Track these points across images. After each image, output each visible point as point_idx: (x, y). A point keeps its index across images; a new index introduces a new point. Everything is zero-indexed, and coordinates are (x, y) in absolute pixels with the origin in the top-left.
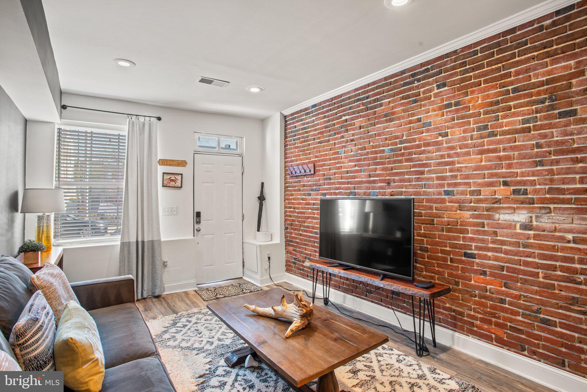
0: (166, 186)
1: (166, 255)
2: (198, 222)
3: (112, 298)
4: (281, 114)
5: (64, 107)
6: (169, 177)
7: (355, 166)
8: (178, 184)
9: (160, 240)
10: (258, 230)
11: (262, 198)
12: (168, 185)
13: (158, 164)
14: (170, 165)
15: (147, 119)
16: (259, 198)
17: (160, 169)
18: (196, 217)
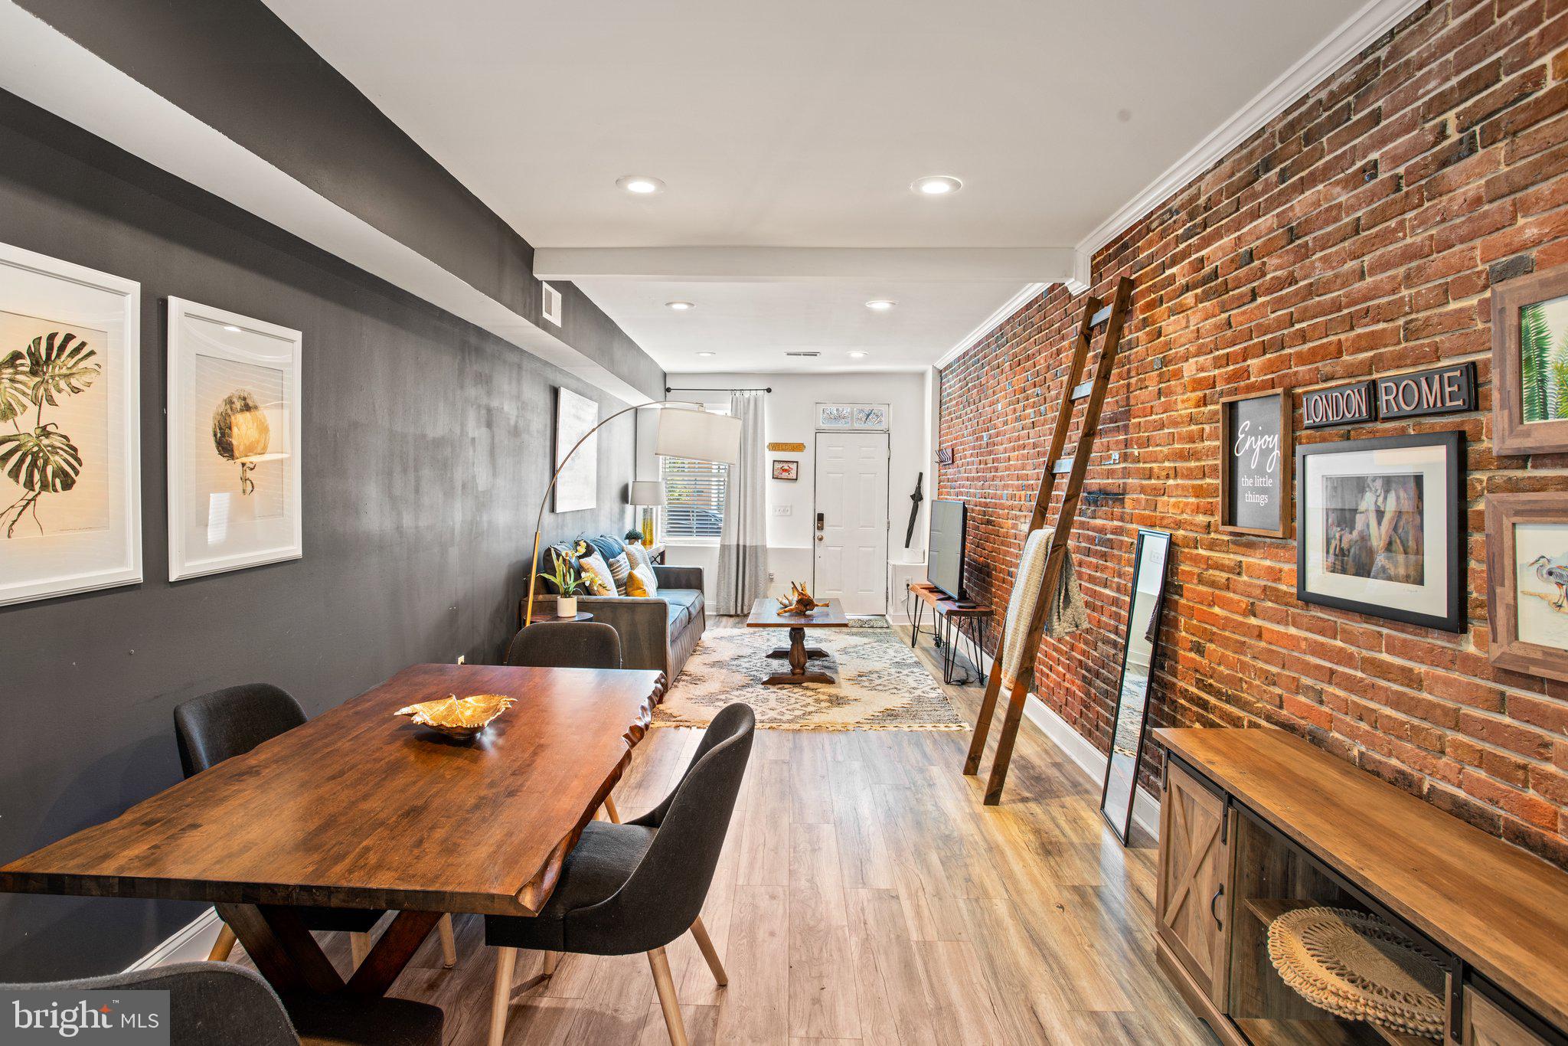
0: (777, 478)
1: (773, 567)
2: (821, 528)
3: (684, 582)
4: (934, 367)
5: (668, 390)
6: (780, 465)
8: (793, 475)
9: (764, 549)
10: (907, 546)
11: (917, 497)
12: (780, 476)
13: (767, 450)
14: (783, 450)
15: (754, 393)
16: (913, 497)
17: (770, 456)
18: (818, 520)
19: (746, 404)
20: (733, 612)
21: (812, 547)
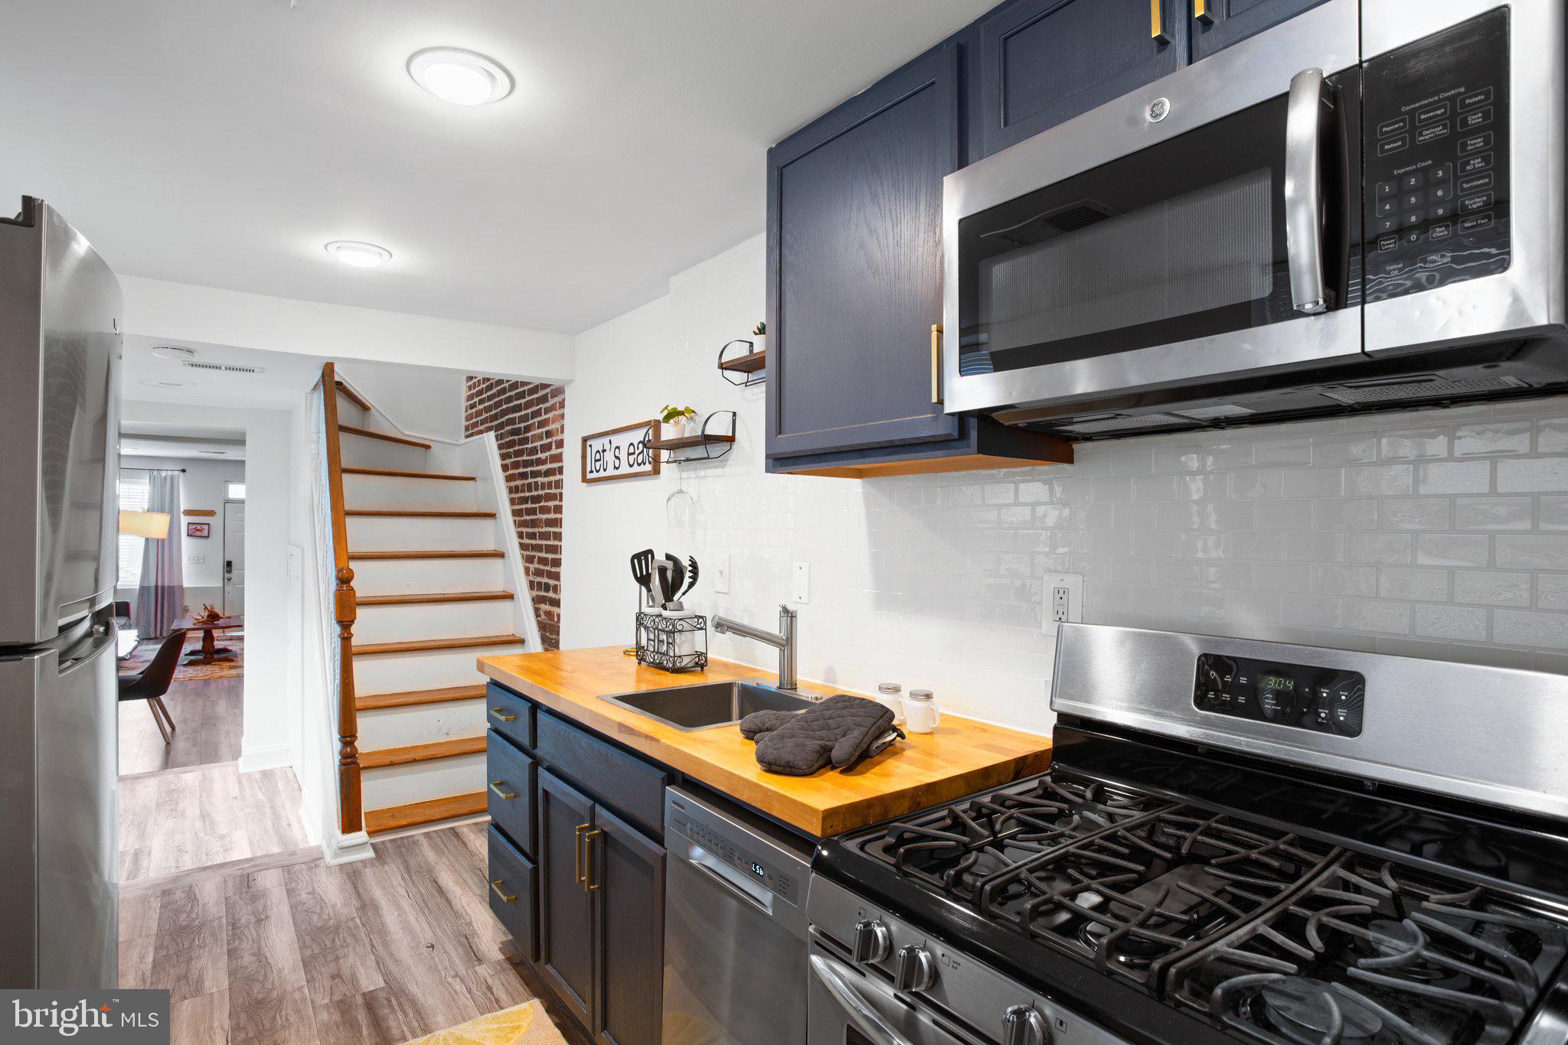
0: (191, 536)
1: (188, 601)
2: (229, 572)
6: (194, 527)
8: (205, 533)
9: (181, 587)
12: (194, 534)
13: (182, 515)
14: (196, 515)
15: (170, 473)
17: (184, 520)
18: (227, 566)
19: (163, 481)
20: (153, 636)
21: (222, 585)
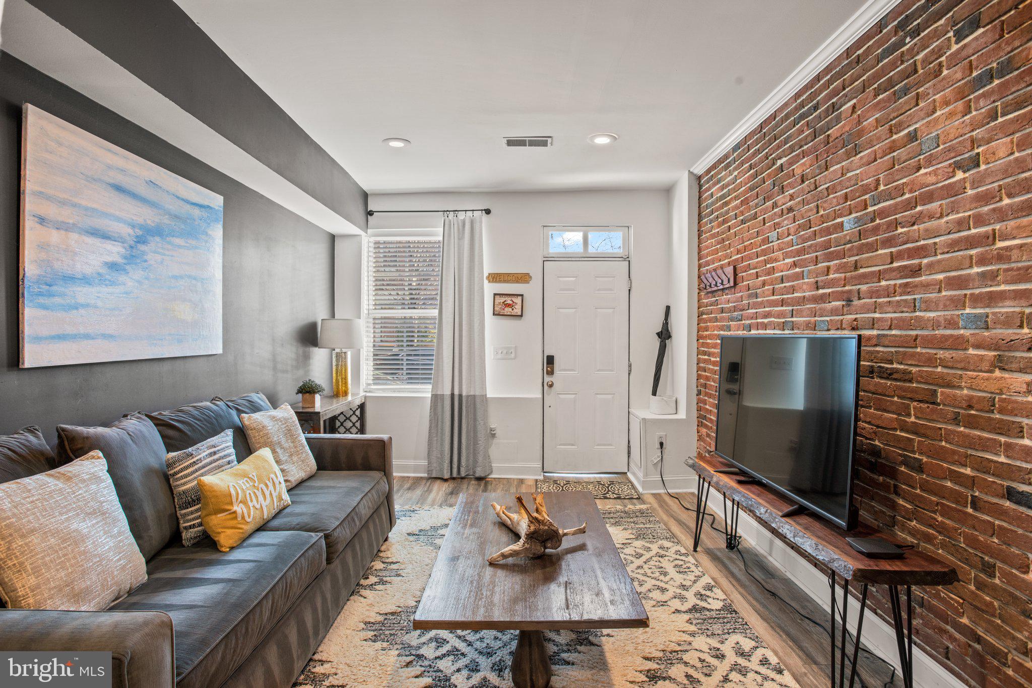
0: (499, 315)
1: (494, 420)
2: (551, 373)
4: (691, 173)
5: (371, 213)
6: (502, 300)
7: (795, 265)
8: (517, 311)
9: (485, 396)
10: (654, 393)
11: (665, 335)
12: (502, 312)
13: (486, 282)
14: (505, 281)
15: (470, 214)
16: (659, 335)
17: (489, 289)
18: (548, 363)
19: (461, 228)
20: (447, 476)
21: (540, 396)
